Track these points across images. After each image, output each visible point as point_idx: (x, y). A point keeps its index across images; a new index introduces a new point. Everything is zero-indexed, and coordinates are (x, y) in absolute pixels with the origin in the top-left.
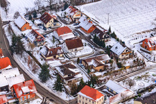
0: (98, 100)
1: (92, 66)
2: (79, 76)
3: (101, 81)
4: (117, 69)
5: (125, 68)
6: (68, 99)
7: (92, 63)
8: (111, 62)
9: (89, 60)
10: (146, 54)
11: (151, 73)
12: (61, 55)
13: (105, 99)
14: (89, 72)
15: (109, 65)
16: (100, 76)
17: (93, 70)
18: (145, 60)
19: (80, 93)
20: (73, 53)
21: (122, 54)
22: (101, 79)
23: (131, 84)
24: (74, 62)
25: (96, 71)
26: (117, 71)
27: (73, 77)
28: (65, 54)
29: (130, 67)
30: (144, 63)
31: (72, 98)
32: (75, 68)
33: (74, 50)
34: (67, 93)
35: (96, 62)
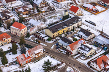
0: (22, 30)
1: (21, 12)
2: (13, 18)
3: (27, 20)
4: (37, 13)
5: (42, 12)
6: (5, 31)
7: (21, 10)
8: (33, 9)
9: (19, 8)
10: (56, 4)
11: (58, 15)
12: (2, 7)
13: (28, 30)
14: (19, 15)
15: (32, 11)
16: (26, 17)
17: (21, 14)
18: (55, 8)
19: (12, 27)
20: (10, 5)
21: (40, 4)
22: (27, 19)
23: (45, 21)
24: (10, 10)
25: (23, 14)
26: (37, 14)
27: (9, 19)
28: (4, 6)
29: (45, 12)
30: (54, 9)
31: (8, 30)
32: (10, 13)
33: (10, 3)
34: (5, 28)
35: (23, 9)
